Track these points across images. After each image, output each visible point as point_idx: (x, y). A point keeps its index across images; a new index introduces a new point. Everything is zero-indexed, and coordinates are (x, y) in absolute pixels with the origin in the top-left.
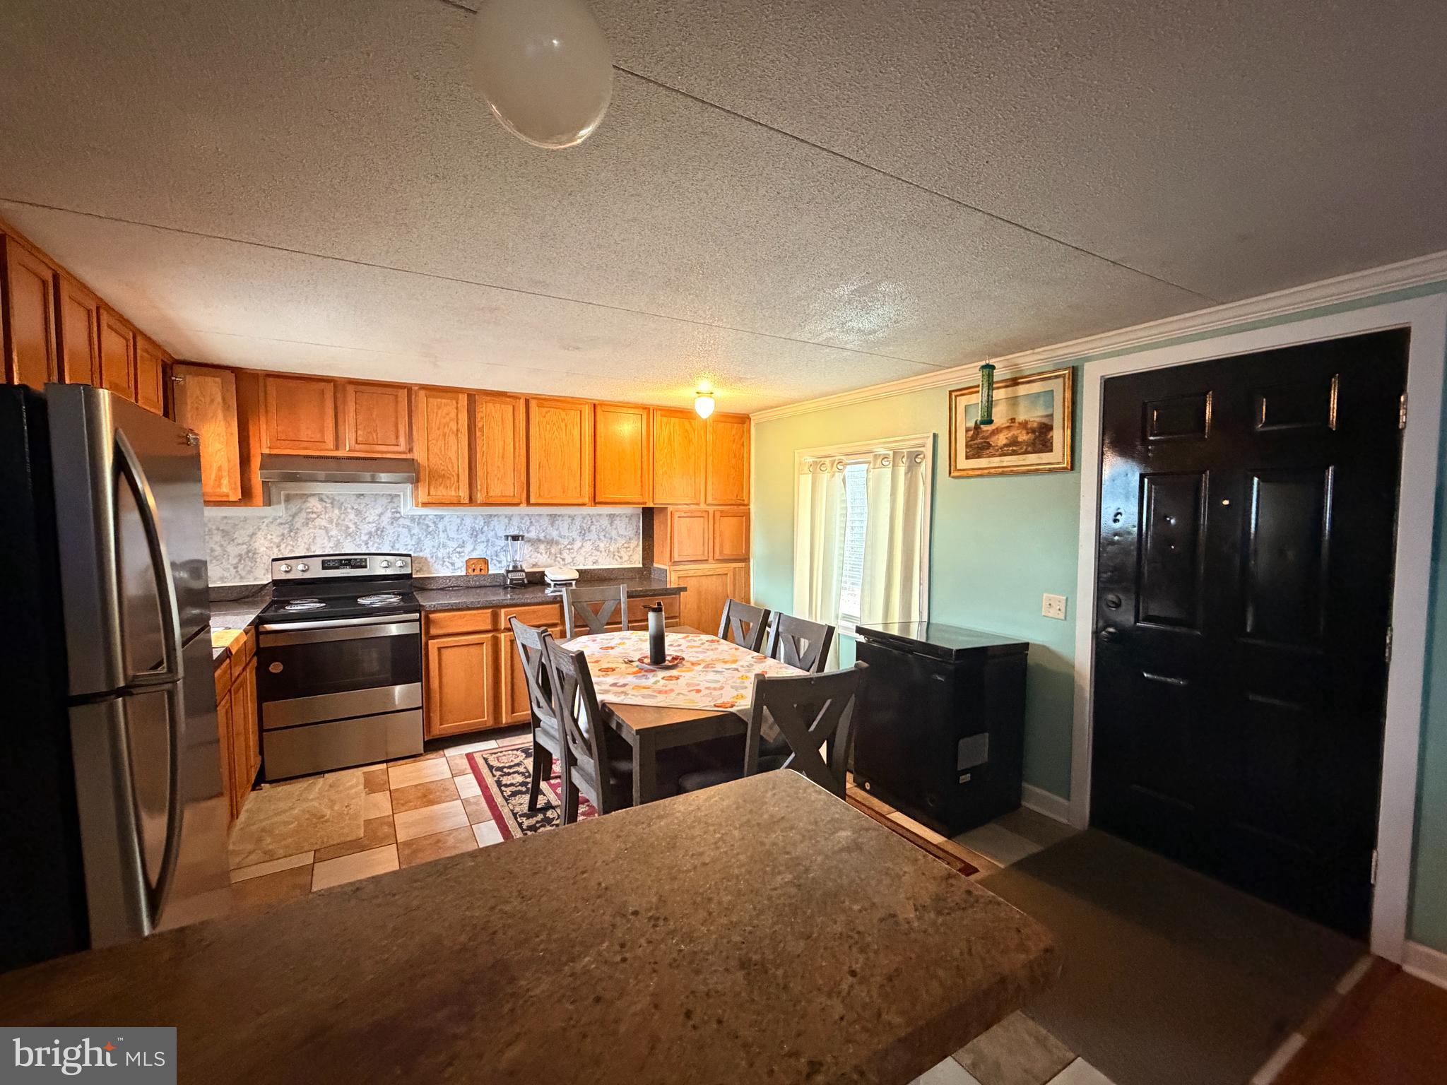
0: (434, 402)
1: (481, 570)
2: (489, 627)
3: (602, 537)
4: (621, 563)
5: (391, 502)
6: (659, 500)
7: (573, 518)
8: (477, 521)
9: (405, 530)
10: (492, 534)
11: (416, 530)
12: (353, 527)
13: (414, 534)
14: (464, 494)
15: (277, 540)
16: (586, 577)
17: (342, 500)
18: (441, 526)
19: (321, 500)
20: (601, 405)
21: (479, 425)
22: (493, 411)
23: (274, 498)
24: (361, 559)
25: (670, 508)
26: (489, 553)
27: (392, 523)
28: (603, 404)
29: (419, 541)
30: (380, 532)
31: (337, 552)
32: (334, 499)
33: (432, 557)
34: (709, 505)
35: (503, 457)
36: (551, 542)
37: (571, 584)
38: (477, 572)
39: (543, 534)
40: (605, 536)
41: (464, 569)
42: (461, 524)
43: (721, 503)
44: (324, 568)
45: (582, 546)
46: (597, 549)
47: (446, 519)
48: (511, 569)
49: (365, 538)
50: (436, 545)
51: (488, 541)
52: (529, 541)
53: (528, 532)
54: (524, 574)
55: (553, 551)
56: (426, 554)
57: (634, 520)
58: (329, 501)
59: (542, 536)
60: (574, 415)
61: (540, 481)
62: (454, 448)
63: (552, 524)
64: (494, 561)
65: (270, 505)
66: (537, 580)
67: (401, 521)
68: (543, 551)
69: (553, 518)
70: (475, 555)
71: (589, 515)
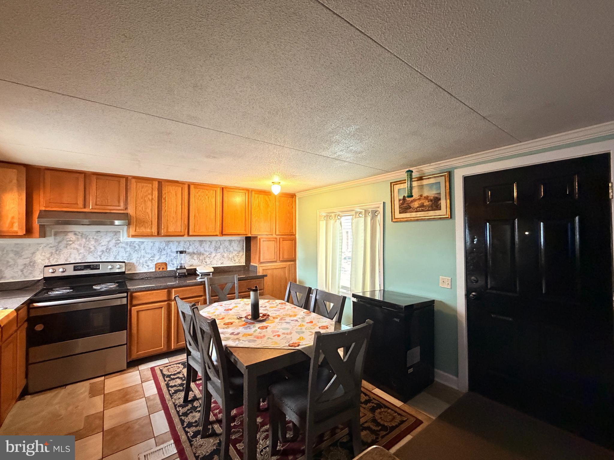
0: (140, 185)
1: (163, 269)
2: (165, 298)
4: (235, 263)
5: (114, 235)
6: (254, 233)
7: (211, 242)
8: (162, 244)
9: (122, 250)
10: (169, 250)
11: (128, 249)
12: (93, 248)
13: (127, 251)
14: (155, 230)
15: (48, 256)
16: (218, 271)
17: (87, 234)
18: (142, 247)
19: (75, 234)
20: (226, 188)
21: (164, 197)
22: (171, 190)
23: (48, 233)
24: (97, 265)
25: (259, 237)
26: (167, 260)
27: (115, 246)
28: (227, 188)
29: (130, 255)
30: (108, 250)
31: (83, 262)
32: (82, 234)
33: (137, 263)
34: (277, 235)
35: (176, 213)
36: (200, 254)
37: (210, 275)
38: (161, 270)
39: (196, 250)
40: (227, 250)
41: (154, 268)
42: (153, 246)
43: (283, 234)
44: (75, 270)
45: (216, 256)
46: (223, 257)
47: (145, 243)
48: (179, 268)
49: (99, 253)
50: (139, 256)
51: (167, 254)
52: (189, 254)
53: (188, 249)
54: (185, 270)
55: (201, 258)
56: (134, 261)
57: (241, 243)
58: (80, 235)
59: (195, 252)
60: (212, 193)
61: (195, 224)
62: (150, 208)
63: (201, 246)
64: (170, 264)
65: (45, 237)
66: (193, 273)
67: (120, 245)
68: (196, 259)
69: (201, 242)
70: (160, 261)
71: (219, 240)
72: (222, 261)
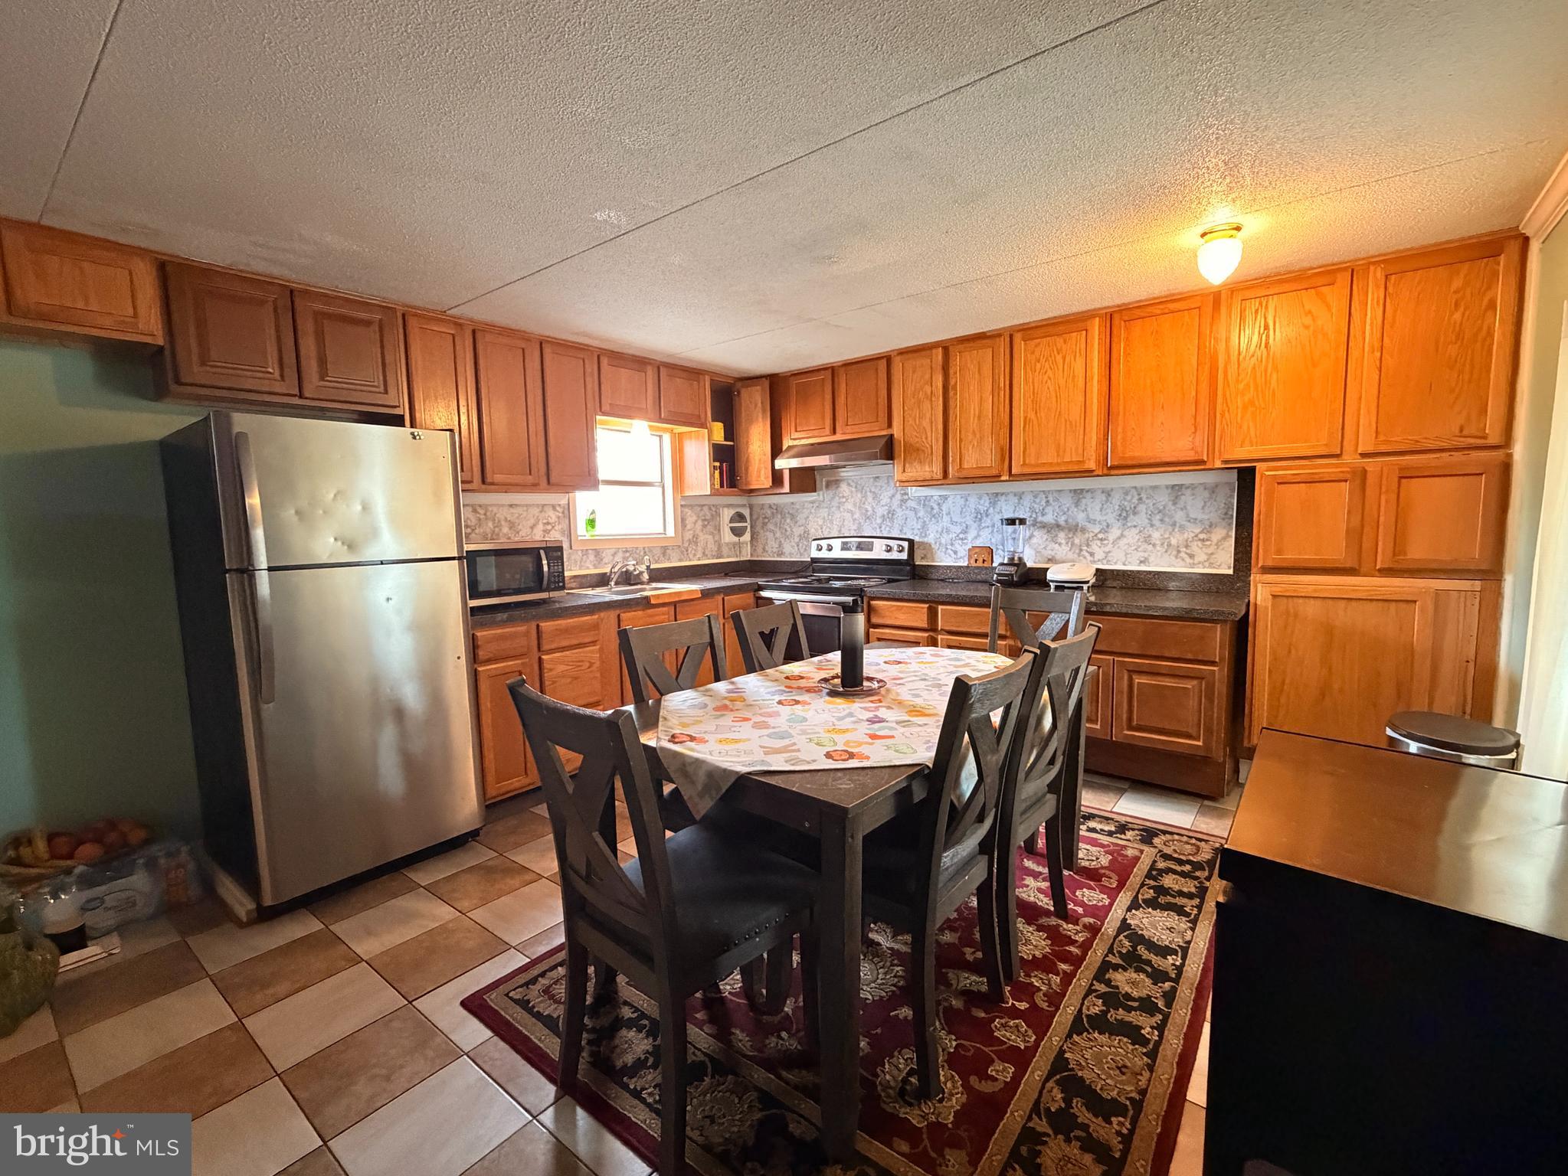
0: (909, 365)
1: (984, 561)
2: (925, 625)
3: (1157, 522)
4: (1192, 566)
8: (982, 501)
10: (998, 516)
11: (921, 513)
12: (870, 511)
13: (920, 518)
14: (937, 469)
17: (863, 483)
18: (944, 508)
19: (849, 484)
20: (1120, 311)
21: (954, 381)
22: (969, 361)
23: (818, 486)
24: (871, 542)
25: (1259, 468)
26: (993, 540)
27: (901, 505)
28: (1125, 309)
29: (924, 526)
30: (891, 514)
32: (857, 483)
33: (936, 543)
34: (1365, 455)
35: (979, 417)
36: (1074, 529)
38: (980, 564)
39: (1063, 518)
40: (1162, 520)
41: (966, 559)
42: (965, 505)
44: (842, 549)
45: (1122, 536)
46: (1147, 540)
47: (950, 500)
48: (1006, 561)
49: (879, 521)
50: (940, 530)
51: (993, 526)
52: (1044, 527)
53: (1043, 515)
55: (1077, 541)
56: (930, 539)
57: (1223, 493)
58: (854, 485)
60: (1077, 339)
62: (928, 415)
63: (1077, 505)
65: (815, 491)
67: (909, 503)
68: (1063, 541)
69: (1078, 494)
70: (978, 543)
71: (1135, 488)
72: (1142, 554)
